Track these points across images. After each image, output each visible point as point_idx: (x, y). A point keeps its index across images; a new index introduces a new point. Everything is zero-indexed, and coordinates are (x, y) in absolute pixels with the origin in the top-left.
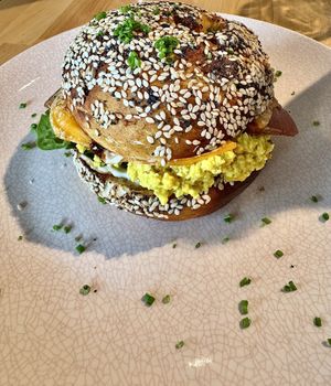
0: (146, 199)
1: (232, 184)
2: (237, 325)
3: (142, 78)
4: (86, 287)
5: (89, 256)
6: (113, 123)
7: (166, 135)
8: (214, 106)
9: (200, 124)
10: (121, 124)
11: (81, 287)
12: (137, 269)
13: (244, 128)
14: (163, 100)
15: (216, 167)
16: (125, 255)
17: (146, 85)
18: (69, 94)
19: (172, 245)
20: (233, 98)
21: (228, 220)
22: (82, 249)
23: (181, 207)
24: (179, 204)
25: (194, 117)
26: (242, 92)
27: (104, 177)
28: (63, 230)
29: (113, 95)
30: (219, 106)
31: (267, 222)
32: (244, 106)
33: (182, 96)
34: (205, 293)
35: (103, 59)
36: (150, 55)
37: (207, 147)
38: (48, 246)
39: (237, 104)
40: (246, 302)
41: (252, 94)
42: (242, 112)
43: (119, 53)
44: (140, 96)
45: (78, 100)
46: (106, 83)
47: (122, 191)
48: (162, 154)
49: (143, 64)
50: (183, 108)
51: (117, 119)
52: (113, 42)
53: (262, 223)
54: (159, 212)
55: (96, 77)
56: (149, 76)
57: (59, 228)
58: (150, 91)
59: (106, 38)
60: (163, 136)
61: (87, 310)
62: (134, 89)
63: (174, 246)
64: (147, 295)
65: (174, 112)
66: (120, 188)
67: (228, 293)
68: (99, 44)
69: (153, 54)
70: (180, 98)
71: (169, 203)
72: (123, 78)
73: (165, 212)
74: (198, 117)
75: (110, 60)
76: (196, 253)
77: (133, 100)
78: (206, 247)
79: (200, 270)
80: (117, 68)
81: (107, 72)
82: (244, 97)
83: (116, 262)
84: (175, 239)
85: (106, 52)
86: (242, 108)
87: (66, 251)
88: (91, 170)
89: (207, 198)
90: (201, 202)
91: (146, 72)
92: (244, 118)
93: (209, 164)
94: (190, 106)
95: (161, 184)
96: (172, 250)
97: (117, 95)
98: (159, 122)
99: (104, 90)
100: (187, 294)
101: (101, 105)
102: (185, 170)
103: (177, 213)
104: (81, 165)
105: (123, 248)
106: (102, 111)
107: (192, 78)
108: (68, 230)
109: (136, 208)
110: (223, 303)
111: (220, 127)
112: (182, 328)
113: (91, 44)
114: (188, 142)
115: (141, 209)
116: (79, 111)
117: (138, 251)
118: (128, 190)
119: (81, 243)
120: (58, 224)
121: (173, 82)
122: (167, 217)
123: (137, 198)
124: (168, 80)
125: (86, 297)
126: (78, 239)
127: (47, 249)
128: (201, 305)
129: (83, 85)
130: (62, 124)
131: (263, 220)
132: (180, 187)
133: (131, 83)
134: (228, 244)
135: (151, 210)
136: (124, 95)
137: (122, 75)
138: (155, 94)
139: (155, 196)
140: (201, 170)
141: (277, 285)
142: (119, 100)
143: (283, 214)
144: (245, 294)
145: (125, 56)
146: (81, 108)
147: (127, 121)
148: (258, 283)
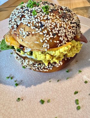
0: (40, 64)
1: (69, 58)
2: (76, 109)
3: (38, 19)
4: (19, 99)
5: (20, 87)
6: (27, 35)
7: (47, 39)
8: (63, 29)
9: (59, 35)
10: (30, 36)
11: (17, 99)
12: (37, 90)
13: (73, 38)
14: (46, 26)
15: (65, 51)
16: (33, 86)
17: (39, 21)
18: (11, 28)
19: (49, 81)
20: (70, 26)
21: (67, 72)
22: (17, 85)
23: (52, 67)
24: (52, 66)
25: (57, 32)
26: (72, 25)
27: (24, 58)
28: (10, 78)
29: (27, 25)
30: (65, 29)
31: (80, 71)
32: (73, 30)
33: (53, 24)
34: (62, 98)
35: (23, 14)
36: (40, 11)
37: (62, 44)
38: (5, 84)
39: (71, 29)
40: (78, 100)
41: (75, 26)
42: (73, 32)
43: (29, 11)
44: (37, 25)
45: (15, 29)
46: (24, 21)
47: (31, 62)
48: (46, 46)
49: (38, 14)
50: (53, 29)
51: (29, 34)
52: (27, 8)
53: (79, 72)
54: (45, 69)
55: (21, 20)
56: (40, 18)
57: (8, 78)
58: (41, 23)
59: (24, 8)
60: (46, 39)
61: (19, 107)
62: (35, 22)
63: (50, 82)
64: (42, 100)
65: (50, 30)
66: (30, 61)
67: (71, 97)
68: (21, 9)
69: (41, 11)
70: (52, 25)
71: (48, 65)
72: (31, 19)
73: (47, 69)
74: (59, 32)
75: (26, 14)
76: (58, 83)
77: (35, 26)
78: (61, 81)
79: (60, 89)
80: (28, 16)
81: (25, 18)
82: (73, 27)
83: (30, 89)
84: (50, 79)
85: (24, 12)
86: (72, 30)
87: (11, 86)
88: (19, 56)
89: (61, 63)
90: (59, 65)
91: (39, 17)
92: (73, 34)
93: (63, 50)
94: (56, 28)
95: (45, 58)
96: (49, 83)
97: (29, 25)
98: (45, 34)
99: (24, 24)
100: (56, 98)
101: (23, 29)
102: (54, 52)
103: (51, 69)
104: (16, 55)
105: (32, 83)
106: (23, 32)
107: (55, 19)
108: (12, 78)
109: (36, 68)
110: (69, 101)
111: (66, 36)
112: (55, 112)
113: (19, 10)
114: (55, 42)
115: (38, 68)
116: (15, 34)
117: (37, 84)
118: (33, 62)
119: (17, 82)
120: (8, 76)
121: (49, 20)
122: (47, 71)
123: (37, 64)
124: (47, 19)
125: (19, 102)
126: (16, 81)
127: (4, 85)
128: (61, 102)
129: (16, 24)
130: (9, 40)
131: (79, 71)
132: (52, 59)
133: (34, 20)
134: (68, 79)
135: (42, 68)
136: (31, 25)
137: (30, 18)
138: (43, 24)
139: (43, 63)
140: (60, 52)
141: (87, 93)
142: (29, 27)
143: (85, 69)
144: (76, 97)
145: (31, 12)
146: (15, 32)
147: (33, 34)
148: (81, 93)
